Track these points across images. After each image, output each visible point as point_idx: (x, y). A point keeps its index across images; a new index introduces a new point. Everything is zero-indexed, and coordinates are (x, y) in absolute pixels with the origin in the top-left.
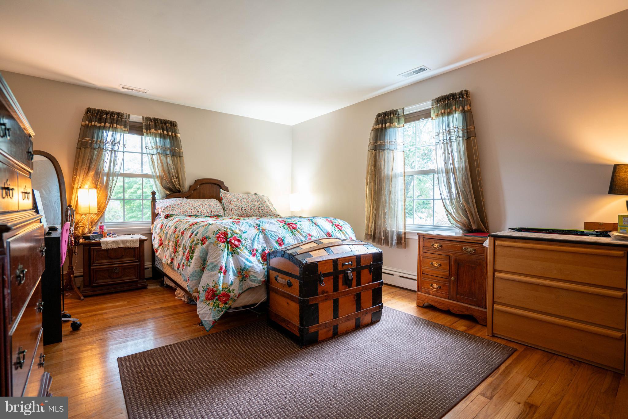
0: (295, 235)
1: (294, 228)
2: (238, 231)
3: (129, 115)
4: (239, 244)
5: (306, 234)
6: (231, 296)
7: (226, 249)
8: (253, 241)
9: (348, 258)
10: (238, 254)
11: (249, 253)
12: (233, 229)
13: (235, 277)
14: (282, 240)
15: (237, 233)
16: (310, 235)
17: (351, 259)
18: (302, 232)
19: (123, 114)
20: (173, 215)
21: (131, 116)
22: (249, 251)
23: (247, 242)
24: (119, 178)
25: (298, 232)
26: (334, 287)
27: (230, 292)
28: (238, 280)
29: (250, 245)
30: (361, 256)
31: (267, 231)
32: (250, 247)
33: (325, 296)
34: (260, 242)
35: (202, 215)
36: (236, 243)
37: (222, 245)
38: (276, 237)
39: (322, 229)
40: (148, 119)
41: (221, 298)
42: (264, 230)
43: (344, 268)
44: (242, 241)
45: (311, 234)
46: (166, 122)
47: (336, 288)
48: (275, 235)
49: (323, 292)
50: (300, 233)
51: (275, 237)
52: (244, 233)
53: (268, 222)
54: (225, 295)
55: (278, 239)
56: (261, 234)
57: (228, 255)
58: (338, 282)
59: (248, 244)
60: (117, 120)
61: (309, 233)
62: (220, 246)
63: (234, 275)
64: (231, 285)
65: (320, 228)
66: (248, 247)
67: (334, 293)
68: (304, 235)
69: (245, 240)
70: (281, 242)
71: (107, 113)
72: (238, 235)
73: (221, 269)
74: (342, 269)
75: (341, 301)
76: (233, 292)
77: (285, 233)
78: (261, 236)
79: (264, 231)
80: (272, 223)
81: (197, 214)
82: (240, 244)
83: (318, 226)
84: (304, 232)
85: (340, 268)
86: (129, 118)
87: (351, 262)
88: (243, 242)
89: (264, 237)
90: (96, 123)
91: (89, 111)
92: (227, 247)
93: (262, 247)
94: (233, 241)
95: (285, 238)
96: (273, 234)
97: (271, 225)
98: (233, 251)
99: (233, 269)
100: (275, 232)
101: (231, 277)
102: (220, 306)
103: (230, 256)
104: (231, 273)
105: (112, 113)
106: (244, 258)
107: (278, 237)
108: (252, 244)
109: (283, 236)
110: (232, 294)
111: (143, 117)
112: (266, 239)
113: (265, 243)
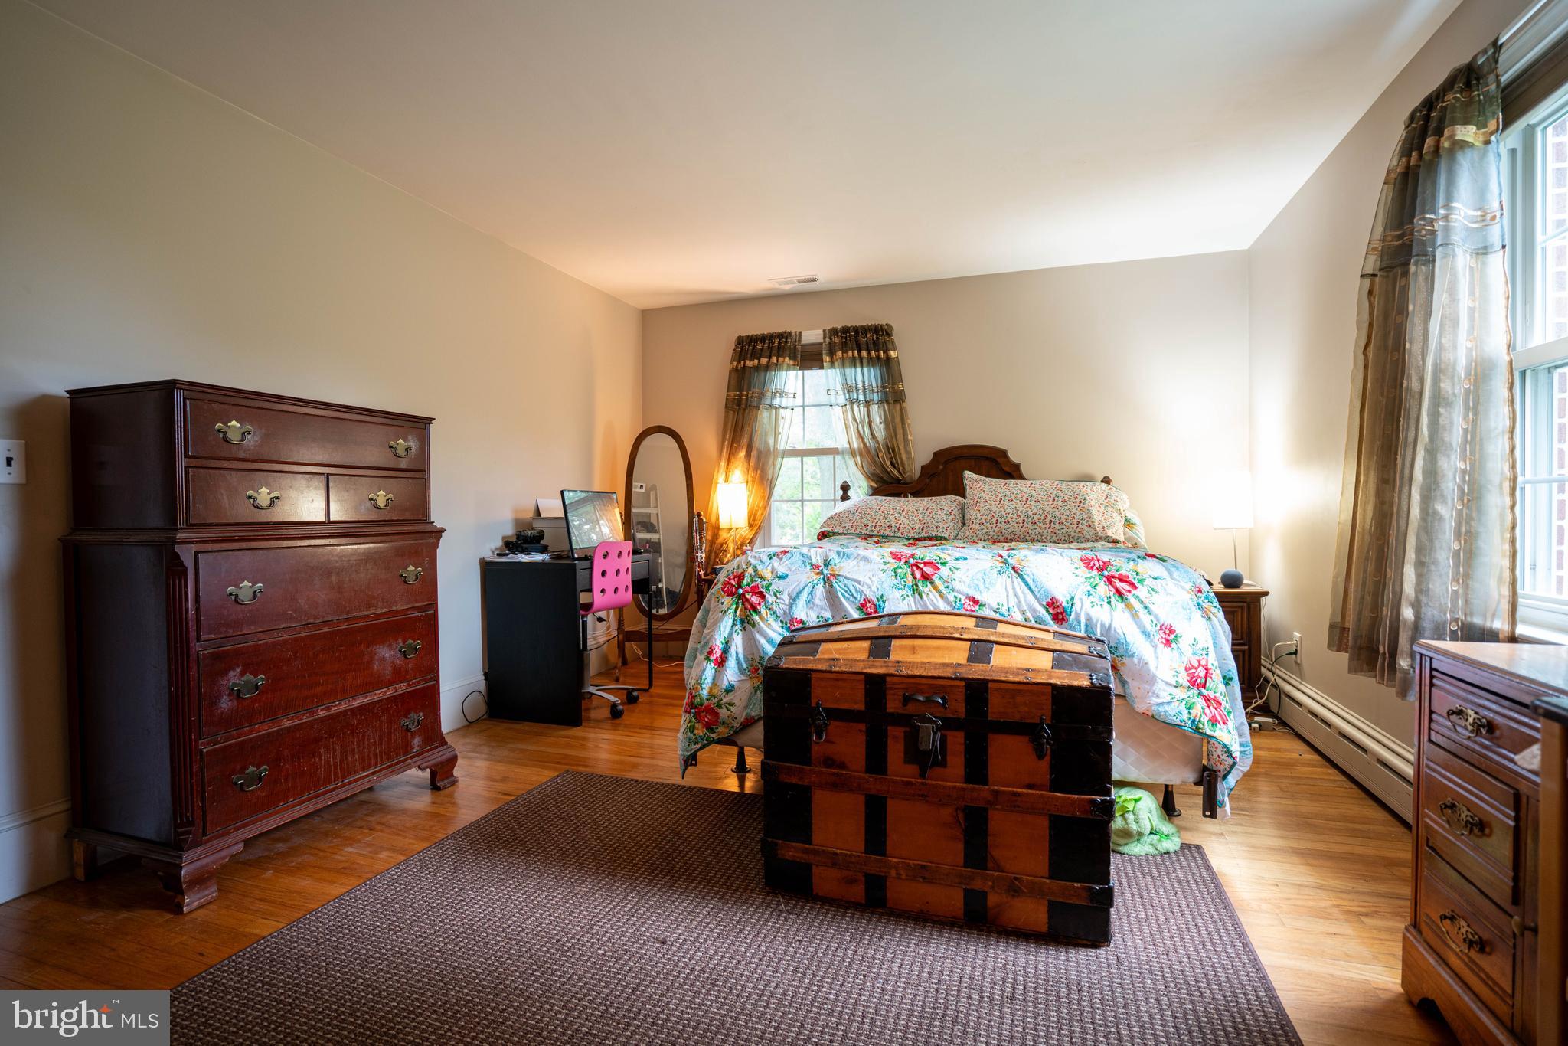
0: (921, 596)
1: (926, 577)
2: (767, 574)
3: (800, 333)
4: (759, 604)
5: (959, 596)
6: (721, 715)
7: (731, 611)
8: (794, 599)
9: (930, 681)
10: (754, 625)
11: (782, 627)
12: (759, 568)
13: (743, 678)
14: (875, 605)
15: (761, 578)
16: (976, 602)
17: (944, 686)
18: (945, 591)
19: (790, 333)
20: (834, 533)
21: (803, 333)
22: (782, 622)
23: (778, 601)
24: (785, 459)
25: (936, 588)
26: (869, 757)
27: (719, 706)
28: (748, 685)
29: (786, 608)
30: (990, 685)
31: (840, 578)
32: (785, 612)
33: (833, 774)
34: (813, 603)
35: (899, 535)
36: (755, 599)
37: (727, 600)
38: (858, 597)
39: (1033, 587)
40: (834, 332)
41: (703, 714)
42: (834, 575)
43: (911, 708)
44: (767, 596)
45: (978, 597)
46: (865, 330)
47: (876, 762)
48: (857, 591)
49: (829, 762)
50: (940, 593)
51: (855, 594)
52: (780, 578)
53: (859, 555)
54: (710, 710)
55: (862, 601)
56: (822, 583)
57: (734, 625)
58: (884, 746)
59: (781, 606)
60: (779, 349)
61: (971, 593)
62: (722, 603)
63: (741, 671)
64: (728, 691)
65: (1026, 583)
66: (779, 612)
67: (866, 776)
68: (952, 599)
69: (776, 596)
70: (871, 610)
71: (763, 338)
72: (765, 583)
73: (710, 653)
74: (900, 711)
75: (895, 809)
76: (728, 710)
77: (887, 590)
78: (820, 590)
79: (832, 579)
80: (866, 559)
81: (887, 533)
82: (763, 604)
83: (1020, 575)
84: (953, 590)
85: (893, 705)
86: (800, 339)
87: (943, 699)
88: (770, 598)
89: (826, 592)
90: (747, 362)
91: (740, 341)
92: (734, 606)
93: (818, 617)
94: (748, 596)
95: (884, 601)
96: (852, 589)
97: (862, 563)
98: (747, 617)
99: (738, 659)
100: (859, 582)
101: (731, 674)
102: (696, 732)
103: (738, 627)
104: (731, 664)
105: (772, 337)
106: (765, 637)
107: (863, 597)
108: (791, 606)
109: (878, 595)
110: (723, 713)
111: (824, 331)
112: (832, 597)
113: (828, 608)
